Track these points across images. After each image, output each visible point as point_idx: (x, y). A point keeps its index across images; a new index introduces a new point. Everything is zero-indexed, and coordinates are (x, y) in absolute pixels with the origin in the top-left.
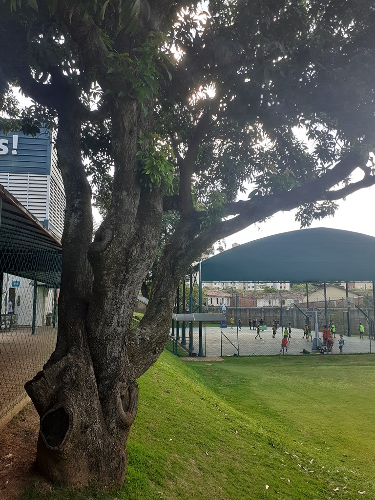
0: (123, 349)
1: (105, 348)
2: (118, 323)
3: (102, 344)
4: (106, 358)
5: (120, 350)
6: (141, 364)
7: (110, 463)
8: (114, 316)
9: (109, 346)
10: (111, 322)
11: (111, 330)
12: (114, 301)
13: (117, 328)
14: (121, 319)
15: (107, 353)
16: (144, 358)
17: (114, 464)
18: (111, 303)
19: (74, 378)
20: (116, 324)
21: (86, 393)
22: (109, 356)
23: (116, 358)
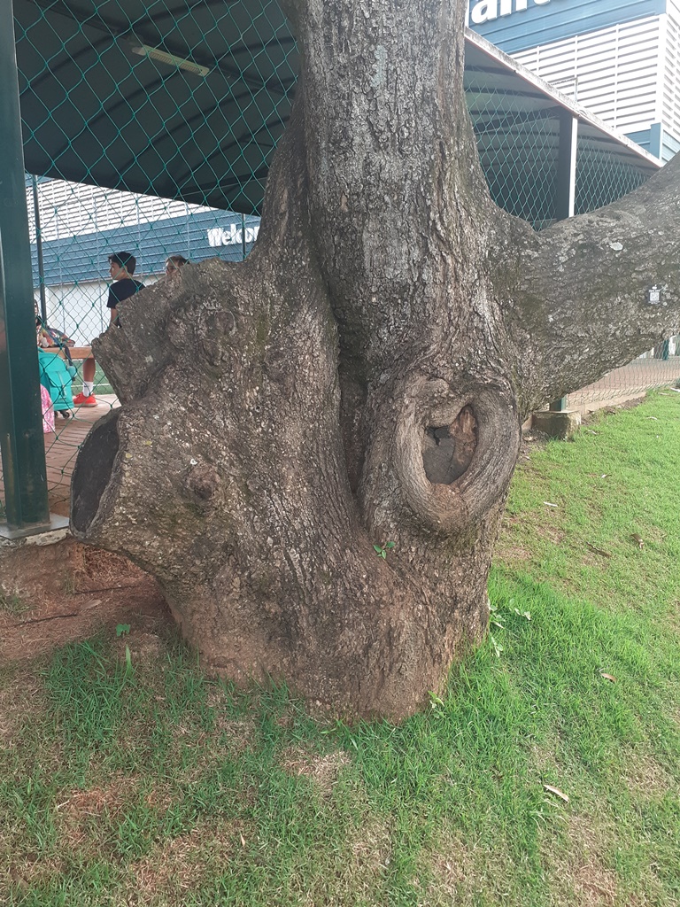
0: (426, 251)
1: (356, 247)
2: (373, 134)
3: (342, 232)
4: (365, 286)
5: (416, 254)
6: (577, 340)
7: (335, 633)
8: (350, 104)
9: (370, 240)
10: (345, 131)
11: (356, 167)
12: (334, 31)
13: (377, 158)
14: (383, 113)
15: (367, 265)
16: (587, 319)
17: (351, 640)
18: (328, 39)
19: (203, 333)
20: (369, 139)
21: (261, 392)
22: (376, 281)
23: (405, 288)
